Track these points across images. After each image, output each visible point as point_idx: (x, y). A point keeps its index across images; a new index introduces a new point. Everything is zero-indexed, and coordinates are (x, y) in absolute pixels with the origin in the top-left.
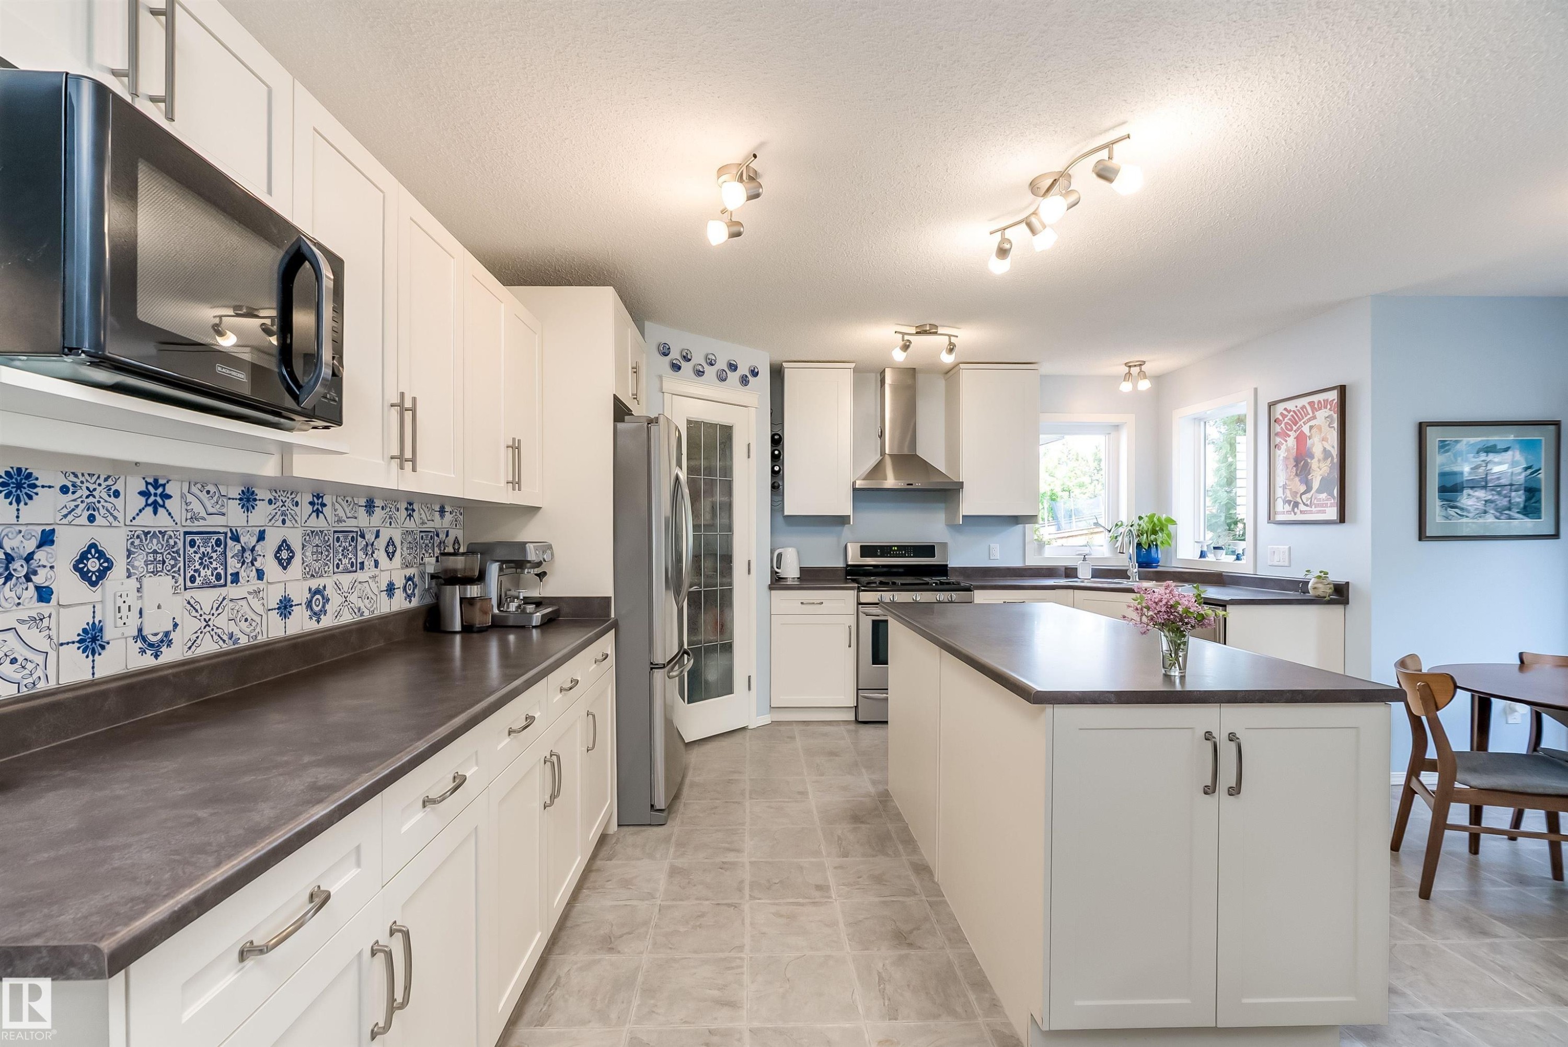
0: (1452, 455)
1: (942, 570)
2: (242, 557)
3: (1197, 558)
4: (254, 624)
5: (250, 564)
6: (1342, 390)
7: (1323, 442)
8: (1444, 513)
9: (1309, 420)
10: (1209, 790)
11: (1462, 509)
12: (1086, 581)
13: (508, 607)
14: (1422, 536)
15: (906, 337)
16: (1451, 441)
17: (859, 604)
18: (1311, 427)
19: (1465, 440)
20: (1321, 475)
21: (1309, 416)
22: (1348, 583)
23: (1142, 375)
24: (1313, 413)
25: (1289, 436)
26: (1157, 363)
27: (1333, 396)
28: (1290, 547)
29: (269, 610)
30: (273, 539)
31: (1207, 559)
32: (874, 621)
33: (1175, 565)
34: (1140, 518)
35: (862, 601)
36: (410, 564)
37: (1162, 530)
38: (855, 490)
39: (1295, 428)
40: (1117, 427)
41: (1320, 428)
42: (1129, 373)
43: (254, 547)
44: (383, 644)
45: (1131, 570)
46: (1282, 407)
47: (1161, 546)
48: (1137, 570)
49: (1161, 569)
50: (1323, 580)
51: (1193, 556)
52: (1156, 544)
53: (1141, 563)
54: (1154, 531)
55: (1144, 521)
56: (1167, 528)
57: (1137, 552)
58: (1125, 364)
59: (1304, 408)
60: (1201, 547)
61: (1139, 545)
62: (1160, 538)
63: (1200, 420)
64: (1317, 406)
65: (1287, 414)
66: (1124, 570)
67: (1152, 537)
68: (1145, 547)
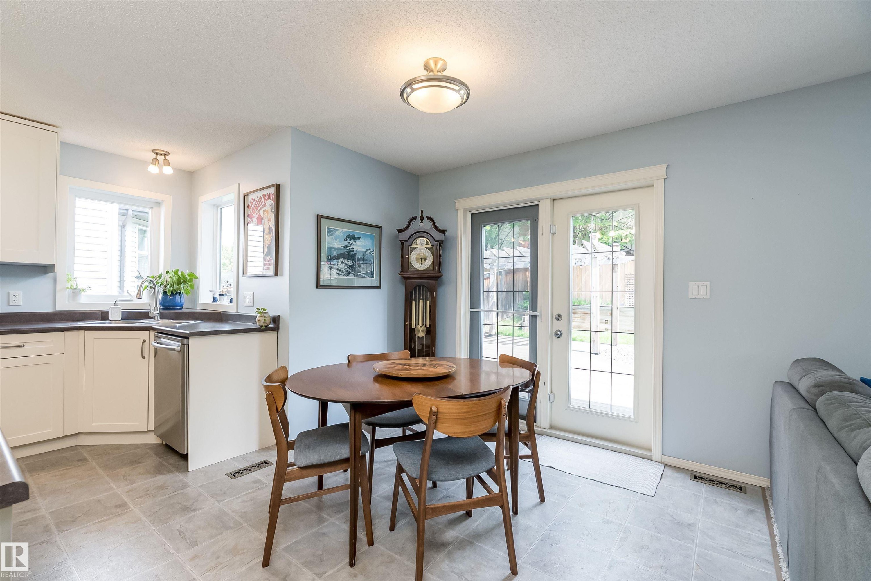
0: (334, 238)
6: (278, 187)
7: (269, 222)
8: (329, 273)
9: (263, 207)
11: (338, 270)
12: (113, 322)
14: (319, 286)
16: (333, 229)
18: (264, 211)
19: (341, 230)
20: (267, 244)
21: (263, 204)
22: (279, 316)
23: (167, 162)
24: (265, 202)
25: (254, 217)
26: (178, 156)
27: (272, 190)
28: (254, 293)
31: (217, 303)
37: (185, 283)
39: (257, 212)
40: (159, 204)
41: (267, 212)
42: (156, 159)
45: (155, 313)
46: (250, 197)
47: (184, 294)
48: (160, 312)
49: (183, 311)
50: (265, 315)
51: (210, 301)
52: (180, 293)
53: (165, 306)
54: (179, 283)
55: (169, 275)
56: (191, 280)
57: (163, 298)
58: (153, 151)
59: (261, 198)
60: (212, 294)
61: (165, 293)
62: (183, 288)
63: (217, 207)
64: (266, 197)
65: (253, 202)
66: (148, 312)
67: (176, 287)
68: (169, 294)
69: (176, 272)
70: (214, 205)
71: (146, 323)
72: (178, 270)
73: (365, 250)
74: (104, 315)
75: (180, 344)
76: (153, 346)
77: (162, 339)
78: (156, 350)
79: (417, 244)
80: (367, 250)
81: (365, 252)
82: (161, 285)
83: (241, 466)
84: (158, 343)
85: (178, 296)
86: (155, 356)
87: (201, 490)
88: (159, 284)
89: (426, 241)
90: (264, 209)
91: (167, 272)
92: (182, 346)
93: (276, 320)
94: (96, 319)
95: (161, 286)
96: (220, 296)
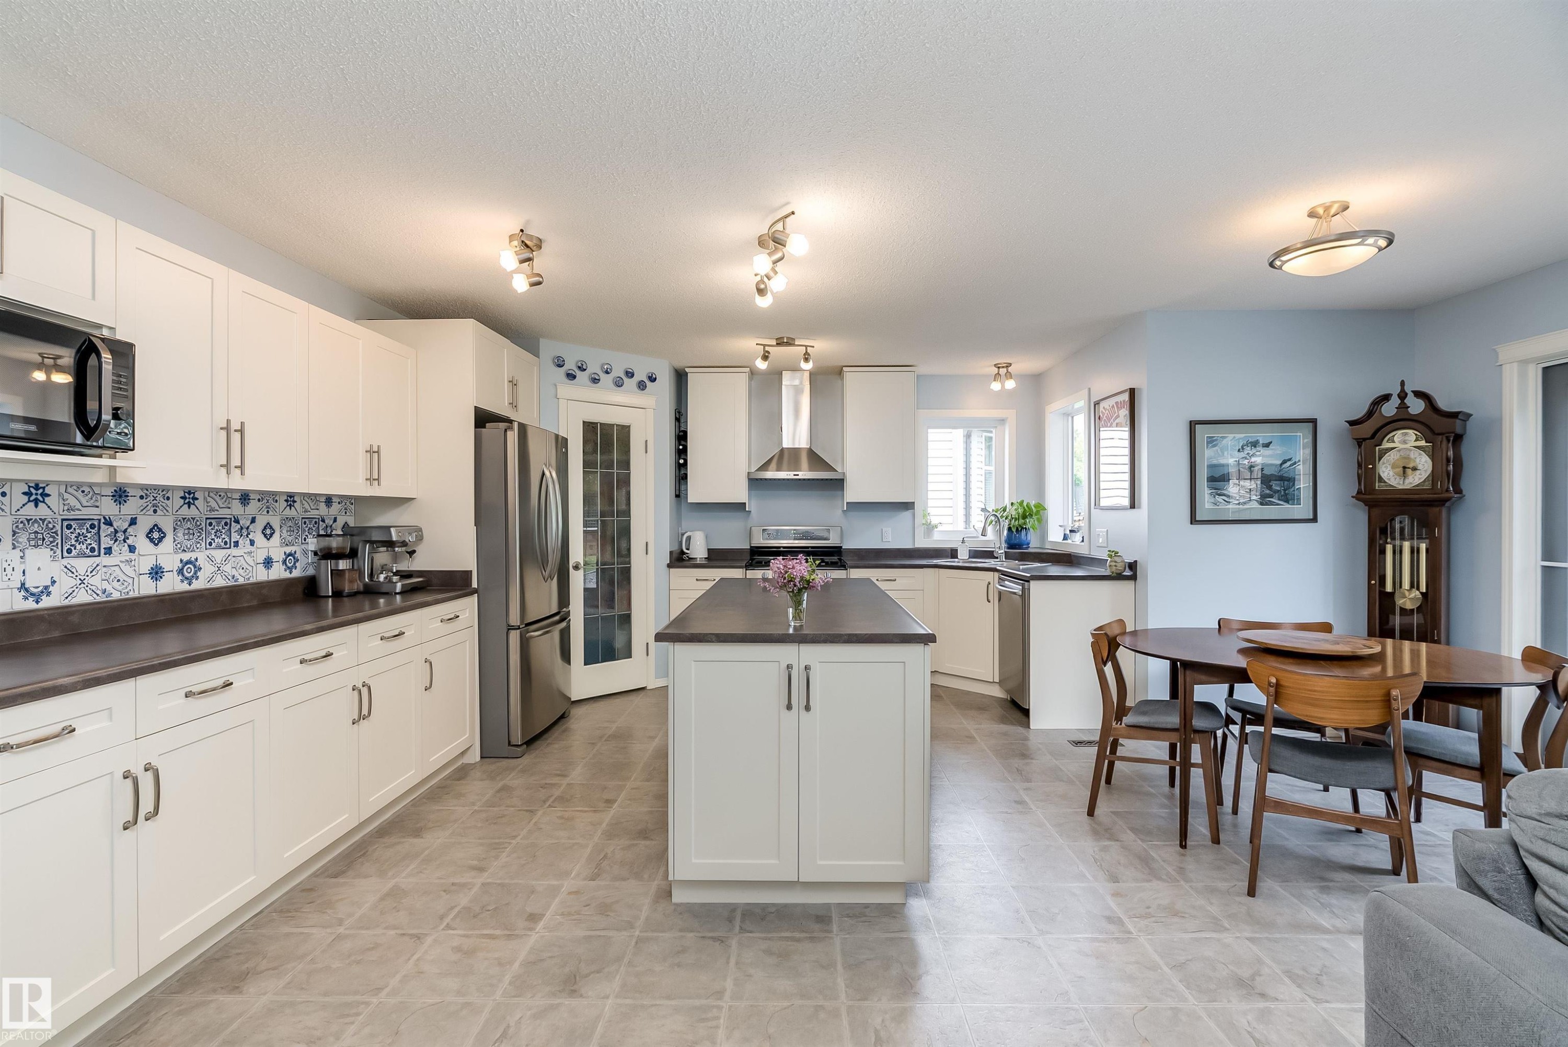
0: (1220, 450)
1: (839, 551)
2: (115, 536)
3: (1061, 542)
4: (126, 584)
5: (122, 542)
6: (1132, 392)
8: (1213, 500)
9: (1116, 418)
11: (1228, 496)
12: (961, 560)
13: (377, 578)
14: (1194, 521)
15: (767, 348)
16: (1218, 437)
18: (1117, 424)
19: (1231, 436)
21: (1116, 415)
22: (1137, 561)
23: (1009, 375)
24: (1118, 412)
26: (1023, 364)
27: (1126, 397)
28: (1107, 530)
29: (141, 574)
30: (145, 523)
31: (1068, 541)
33: (1048, 548)
36: (290, 543)
37: (1033, 514)
38: (749, 479)
40: (1003, 421)
41: (1121, 425)
42: (998, 373)
43: (126, 529)
44: (256, 603)
45: (999, 552)
46: (1102, 405)
47: (1031, 529)
48: (1005, 552)
49: (1030, 550)
50: (1116, 559)
51: (1060, 538)
52: (1026, 528)
53: (1011, 546)
54: (1024, 517)
55: (1015, 507)
56: (1037, 513)
57: (1008, 534)
58: (995, 365)
59: (1113, 406)
60: (1062, 529)
61: (1010, 529)
62: (1030, 522)
63: (1068, 415)
64: (1119, 405)
65: (1104, 411)
66: (993, 551)
67: (1021, 521)
68: (1014, 530)
69: (1021, 503)
70: (1064, 414)
71: (990, 563)
72: (1022, 502)
73: (1280, 462)
74: (953, 553)
75: (1021, 587)
76: (996, 587)
77: (1006, 582)
78: (1000, 593)
79: (1393, 442)
80: (1285, 462)
81: (1281, 465)
82: (1006, 519)
83: (1085, 738)
84: (1001, 585)
85: (1024, 532)
86: (1000, 600)
87: (1040, 746)
88: (1004, 518)
89: (1416, 435)
90: (1117, 421)
91: (1012, 504)
92: (1023, 590)
93: (1133, 566)
94: (947, 557)
95: (1007, 521)
96: (1071, 531)
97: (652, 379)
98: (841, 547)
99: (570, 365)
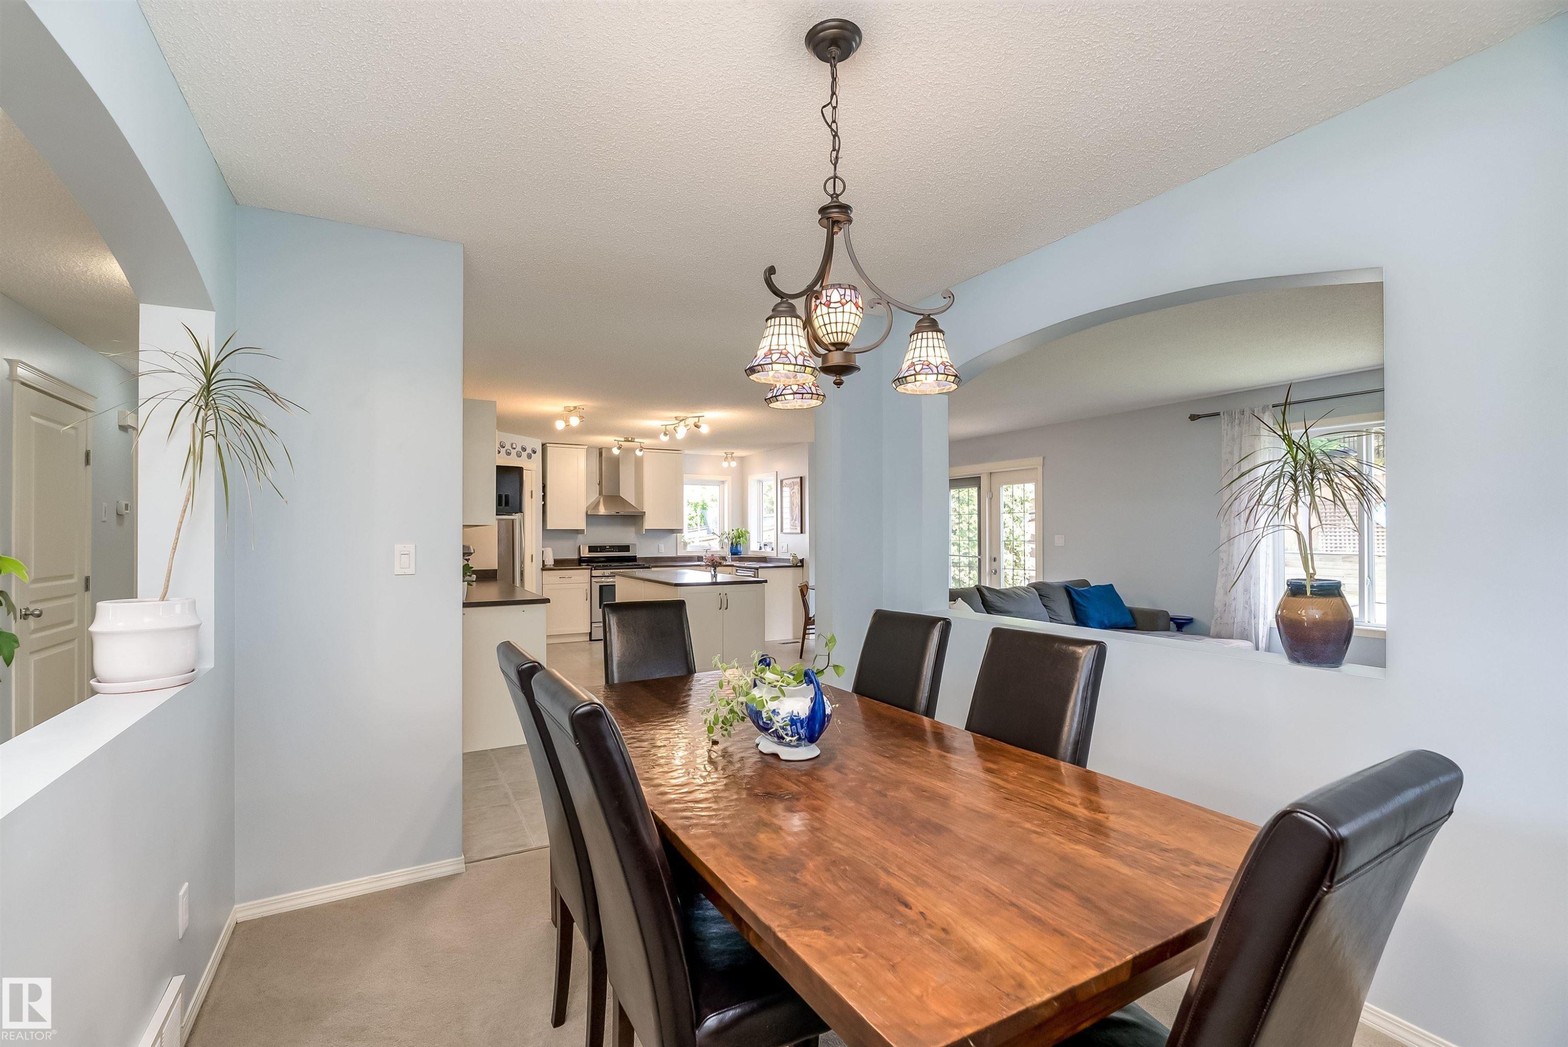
1: (633, 559)
3: (758, 550)
6: (801, 478)
7: (796, 499)
9: (792, 490)
10: (720, 609)
15: (620, 443)
17: (592, 577)
18: (793, 493)
21: (792, 488)
22: (804, 559)
23: (733, 459)
24: (794, 488)
26: (738, 453)
27: (798, 480)
28: (787, 544)
31: (763, 550)
32: (600, 586)
33: (750, 554)
34: (733, 530)
35: (593, 575)
37: (742, 536)
38: (587, 515)
39: (788, 491)
40: (724, 482)
41: (795, 491)
42: (727, 458)
45: (728, 557)
46: (784, 482)
47: (743, 544)
48: (731, 557)
50: (795, 558)
51: (757, 549)
53: (733, 553)
54: (739, 537)
55: (734, 532)
56: (745, 536)
57: (731, 548)
58: (725, 455)
59: (790, 484)
60: (759, 544)
61: (732, 544)
62: (741, 542)
64: (794, 484)
65: (786, 484)
66: (725, 557)
67: (737, 541)
69: (736, 530)
70: (759, 480)
85: (739, 547)
88: (729, 538)
91: (730, 531)
93: (802, 561)
94: (696, 561)
95: (729, 541)
96: (765, 545)
97: (534, 452)
98: (636, 556)
99: (508, 447)
